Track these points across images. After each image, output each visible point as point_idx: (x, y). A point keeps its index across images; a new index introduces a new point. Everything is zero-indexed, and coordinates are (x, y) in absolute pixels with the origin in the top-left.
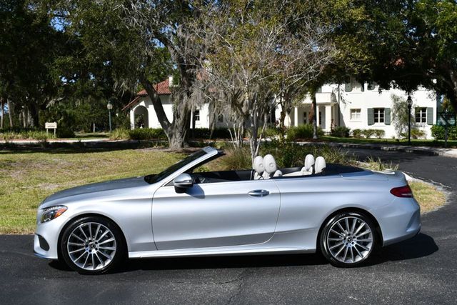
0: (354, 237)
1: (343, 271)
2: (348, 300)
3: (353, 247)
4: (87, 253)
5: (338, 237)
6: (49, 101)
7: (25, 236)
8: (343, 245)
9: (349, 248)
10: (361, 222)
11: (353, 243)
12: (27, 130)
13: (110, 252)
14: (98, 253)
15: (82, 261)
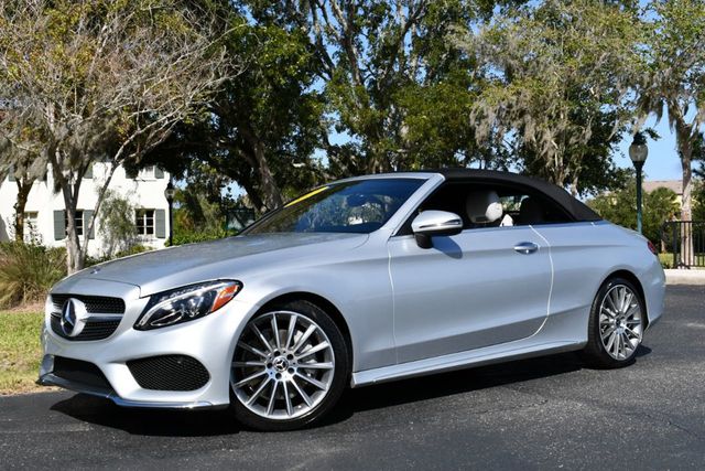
4: (272, 382)
14: (296, 378)
15: (262, 401)
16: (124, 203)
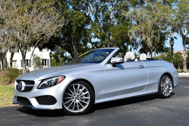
15: (71, 108)
16: (39, 58)
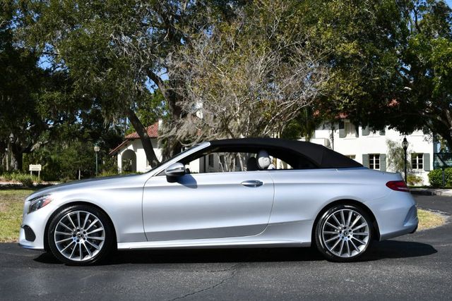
0: (350, 231)
1: (339, 265)
2: (345, 282)
3: (349, 241)
5: (334, 230)
6: (34, 144)
7: (8, 243)
8: (339, 238)
9: (345, 241)
10: (357, 215)
11: (349, 237)
12: (10, 172)
13: (98, 242)
15: (68, 252)
